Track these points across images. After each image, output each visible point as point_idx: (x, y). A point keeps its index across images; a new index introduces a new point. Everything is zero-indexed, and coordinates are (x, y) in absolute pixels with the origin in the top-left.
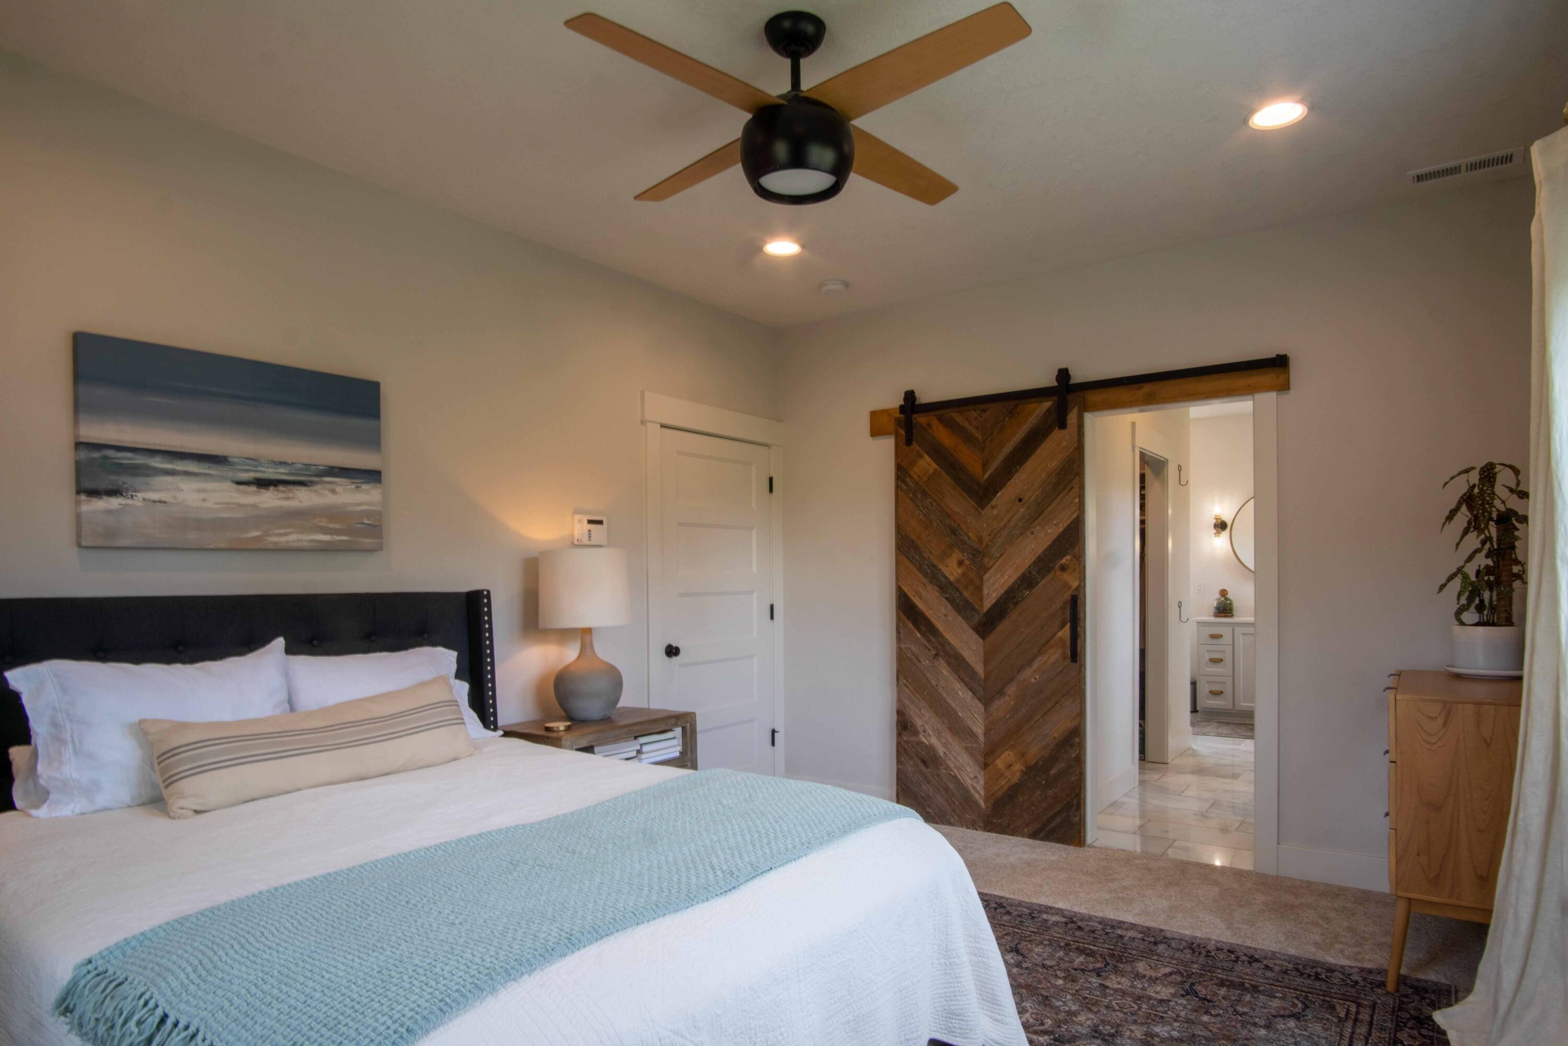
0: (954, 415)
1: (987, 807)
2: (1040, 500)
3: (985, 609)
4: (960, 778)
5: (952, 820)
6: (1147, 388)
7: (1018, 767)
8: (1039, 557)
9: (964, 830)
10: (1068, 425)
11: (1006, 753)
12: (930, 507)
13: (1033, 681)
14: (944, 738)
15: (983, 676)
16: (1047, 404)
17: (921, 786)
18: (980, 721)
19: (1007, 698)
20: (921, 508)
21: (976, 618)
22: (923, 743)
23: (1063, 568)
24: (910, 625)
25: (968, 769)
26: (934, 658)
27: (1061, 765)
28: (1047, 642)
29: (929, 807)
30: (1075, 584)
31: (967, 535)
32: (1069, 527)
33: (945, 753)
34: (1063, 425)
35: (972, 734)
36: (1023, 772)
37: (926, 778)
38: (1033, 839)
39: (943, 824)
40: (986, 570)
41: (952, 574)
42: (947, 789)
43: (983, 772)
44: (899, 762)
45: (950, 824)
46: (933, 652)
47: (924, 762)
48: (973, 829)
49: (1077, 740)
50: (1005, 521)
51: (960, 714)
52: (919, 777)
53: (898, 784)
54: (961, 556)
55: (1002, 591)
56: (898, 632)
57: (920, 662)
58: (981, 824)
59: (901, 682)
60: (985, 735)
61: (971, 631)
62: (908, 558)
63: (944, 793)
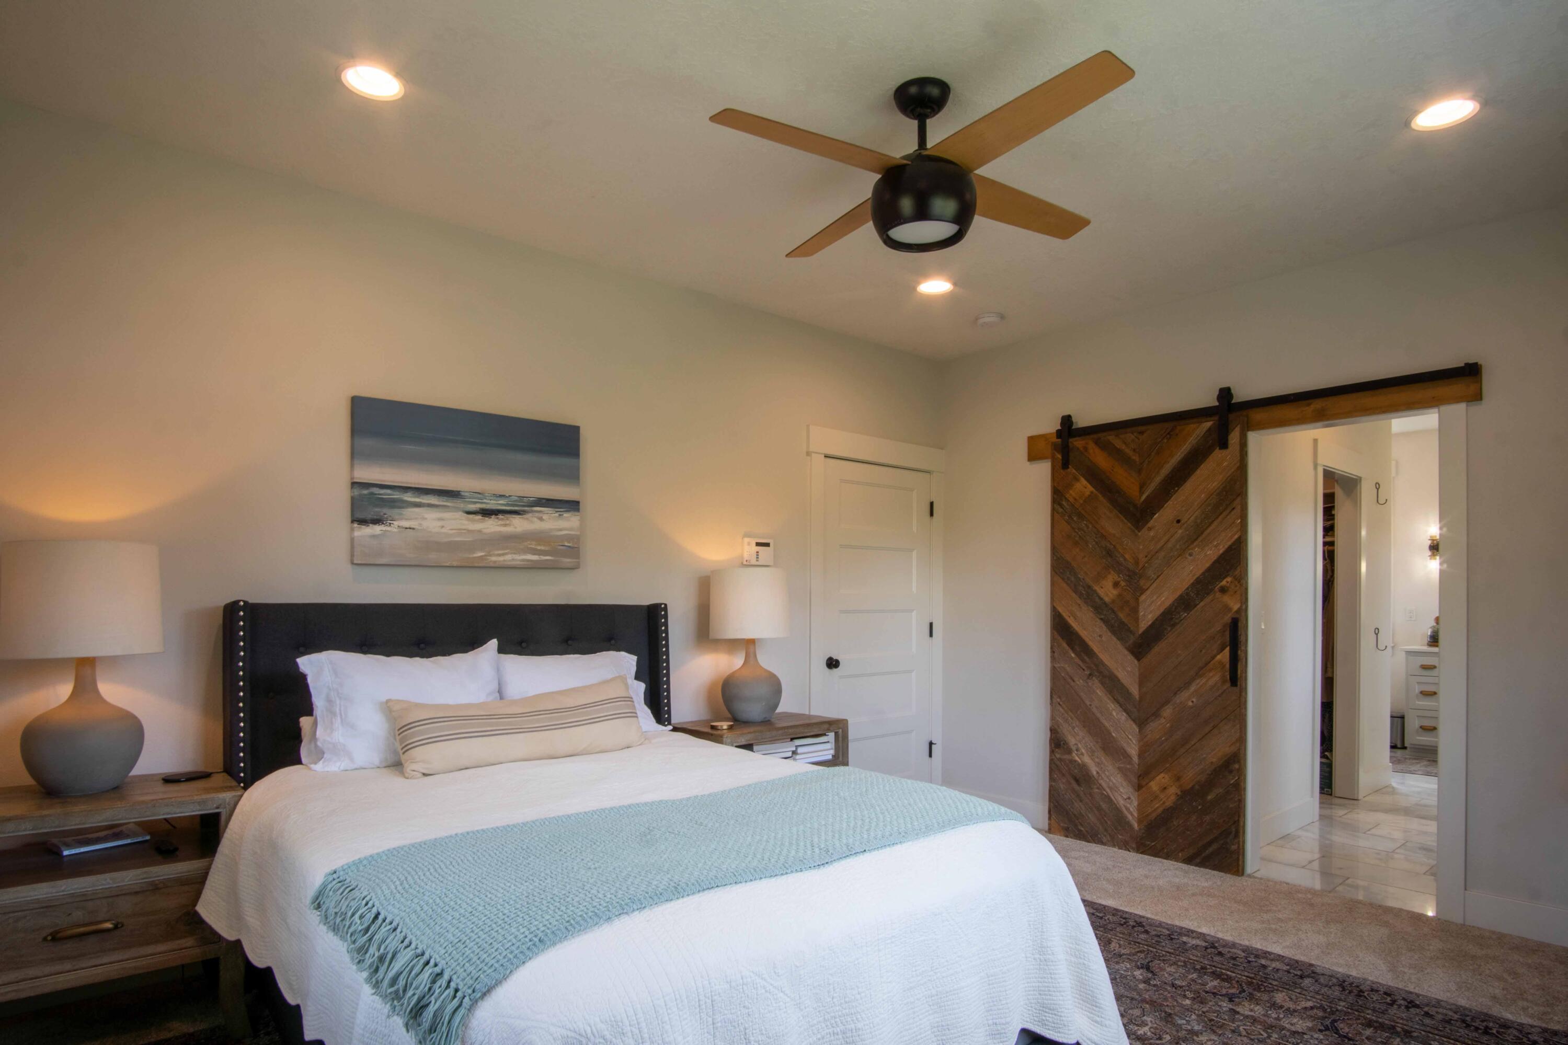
0: (1111, 437)
1: (1140, 829)
2: (1199, 521)
3: (1141, 631)
4: (1113, 798)
5: (1104, 840)
6: (1317, 404)
7: (1173, 790)
8: (1198, 578)
9: (1116, 850)
10: (1230, 446)
11: (1162, 775)
12: (1085, 529)
13: (1190, 704)
14: (1098, 758)
15: (1137, 697)
16: (1208, 424)
17: (1073, 803)
18: (1134, 742)
19: (1163, 720)
20: (1077, 530)
21: (1132, 640)
22: (1076, 761)
23: (1223, 590)
24: (1065, 645)
25: (1121, 790)
26: (1088, 678)
27: (1219, 790)
28: (1207, 664)
29: (1082, 825)
30: (1236, 607)
31: (1123, 556)
32: (1230, 549)
33: (1098, 773)
34: (1224, 445)
35: (1127, 756)
36: (1178, 796)
37: (1078, 796)
38: (1188, 864)
39: (1096, 843)
40: (1143, 591)
41: (1107, 595)
42: (1099, 809)
43: (1137, 793)
44: (1051, 779)
45: (1102, 843)
46: (1087, 672)
47: (1077, 781)
48: (1125, 850)
49: (1237, 766)
50: (1162, 543)
51: (1114, 735)
52: (1072, 795)
53: (1050, 801)
54: (1116, 577)
55: (1158, 613)
56: (1053, 652)
57: (1074, 681)
58: (1134, 846)
59: (1054, 701)
60: (1140, 756)
61: (1126, 652)
62: (1063, 579)
63: (1096, 812)
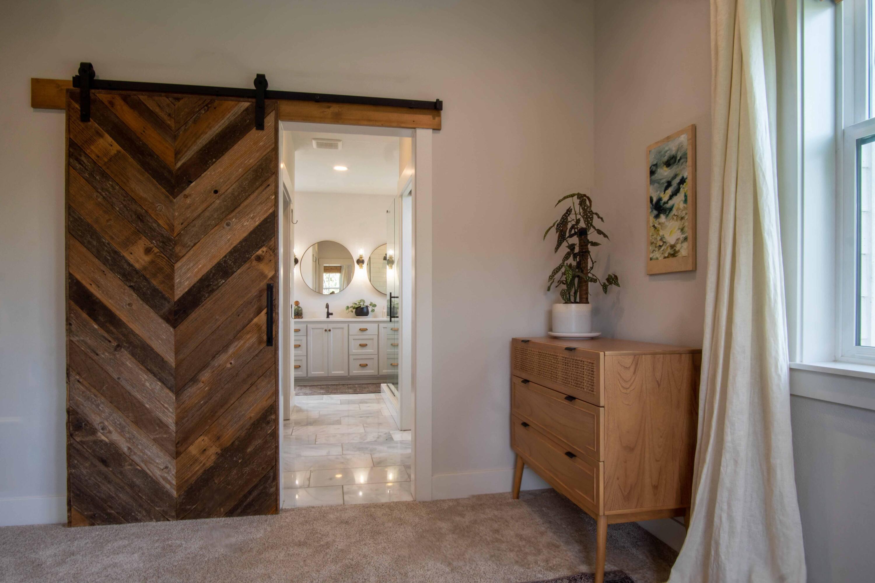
0: (143, 97)
1: (179, 496)
2: (236, 194)
3: (176, 298)
4: (148, 471)
5: (139, 516)
6: (335, 108)
7: (213, 451)
8: (235, 247)
9: (154, 523)
10: (265, 128)
11: (202, 438)
12: (111, 190)
13: (229, 366)
14: (129, 432)
15: (174, 365)
16: (245, 105)
17: (99, 487)
18: (171, 410)
19: (201, 385)
20: (100, 190)
21: (167, 307)
22: (101, 441)
23: (259, 259)
24: (85, 315)
25: (157, 461)
26: (115, 350)
27: (258, 442)
28: (244, 327)
29: (111, 507)
30: (271, 274)
31: (156, 222)
32: (265, 221)
33: (129, 448)
34: (260, 126)
35: (162, 425)
36: (218, 454)
37: (106, 478)
38: (230, 516)
39: (129, 522)
40: (178, 258)
41: (138, 261)
42: (132, 486)
43: (175, 461)
44: (70, 465)
45: (137, 520)
46: (114, 344)
47: (104, 462)
48: (163, 520)
49: (273, 417)
50: (200, 210)
51: (148, 406)
52: (97, 478)
53: (69, 490)
54: (148, 244)
55: (196, 279)
56: (69, 323)
57: (97, 355)
58: (174, 514)
59: (72, 379)
60: (177, 424)
61: (160, 320)
62: (82, 243)
63: (128, 490)
